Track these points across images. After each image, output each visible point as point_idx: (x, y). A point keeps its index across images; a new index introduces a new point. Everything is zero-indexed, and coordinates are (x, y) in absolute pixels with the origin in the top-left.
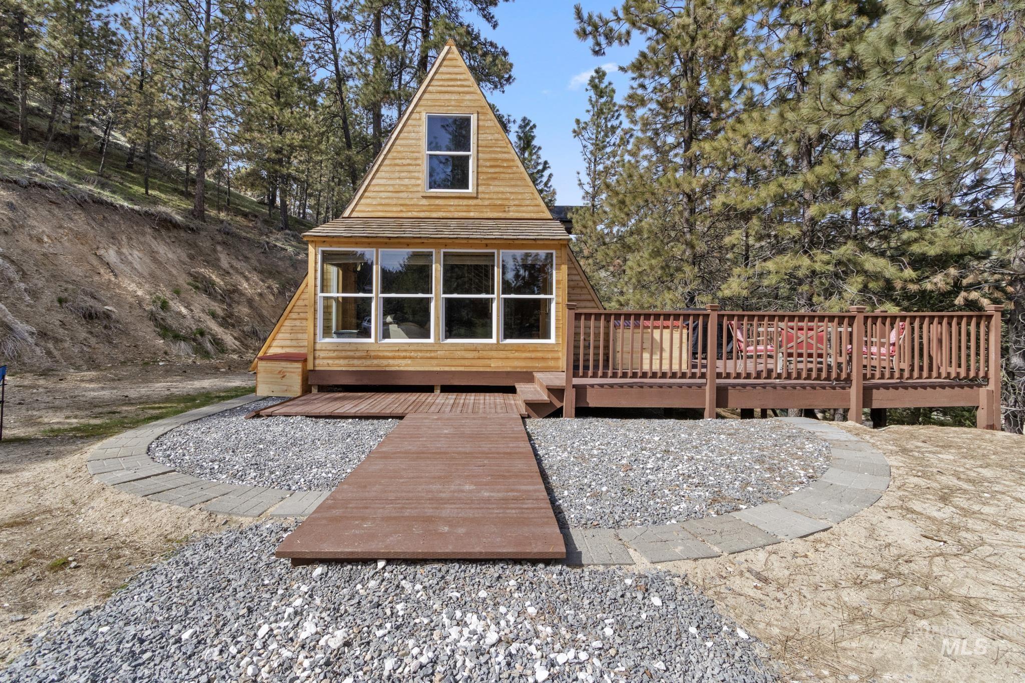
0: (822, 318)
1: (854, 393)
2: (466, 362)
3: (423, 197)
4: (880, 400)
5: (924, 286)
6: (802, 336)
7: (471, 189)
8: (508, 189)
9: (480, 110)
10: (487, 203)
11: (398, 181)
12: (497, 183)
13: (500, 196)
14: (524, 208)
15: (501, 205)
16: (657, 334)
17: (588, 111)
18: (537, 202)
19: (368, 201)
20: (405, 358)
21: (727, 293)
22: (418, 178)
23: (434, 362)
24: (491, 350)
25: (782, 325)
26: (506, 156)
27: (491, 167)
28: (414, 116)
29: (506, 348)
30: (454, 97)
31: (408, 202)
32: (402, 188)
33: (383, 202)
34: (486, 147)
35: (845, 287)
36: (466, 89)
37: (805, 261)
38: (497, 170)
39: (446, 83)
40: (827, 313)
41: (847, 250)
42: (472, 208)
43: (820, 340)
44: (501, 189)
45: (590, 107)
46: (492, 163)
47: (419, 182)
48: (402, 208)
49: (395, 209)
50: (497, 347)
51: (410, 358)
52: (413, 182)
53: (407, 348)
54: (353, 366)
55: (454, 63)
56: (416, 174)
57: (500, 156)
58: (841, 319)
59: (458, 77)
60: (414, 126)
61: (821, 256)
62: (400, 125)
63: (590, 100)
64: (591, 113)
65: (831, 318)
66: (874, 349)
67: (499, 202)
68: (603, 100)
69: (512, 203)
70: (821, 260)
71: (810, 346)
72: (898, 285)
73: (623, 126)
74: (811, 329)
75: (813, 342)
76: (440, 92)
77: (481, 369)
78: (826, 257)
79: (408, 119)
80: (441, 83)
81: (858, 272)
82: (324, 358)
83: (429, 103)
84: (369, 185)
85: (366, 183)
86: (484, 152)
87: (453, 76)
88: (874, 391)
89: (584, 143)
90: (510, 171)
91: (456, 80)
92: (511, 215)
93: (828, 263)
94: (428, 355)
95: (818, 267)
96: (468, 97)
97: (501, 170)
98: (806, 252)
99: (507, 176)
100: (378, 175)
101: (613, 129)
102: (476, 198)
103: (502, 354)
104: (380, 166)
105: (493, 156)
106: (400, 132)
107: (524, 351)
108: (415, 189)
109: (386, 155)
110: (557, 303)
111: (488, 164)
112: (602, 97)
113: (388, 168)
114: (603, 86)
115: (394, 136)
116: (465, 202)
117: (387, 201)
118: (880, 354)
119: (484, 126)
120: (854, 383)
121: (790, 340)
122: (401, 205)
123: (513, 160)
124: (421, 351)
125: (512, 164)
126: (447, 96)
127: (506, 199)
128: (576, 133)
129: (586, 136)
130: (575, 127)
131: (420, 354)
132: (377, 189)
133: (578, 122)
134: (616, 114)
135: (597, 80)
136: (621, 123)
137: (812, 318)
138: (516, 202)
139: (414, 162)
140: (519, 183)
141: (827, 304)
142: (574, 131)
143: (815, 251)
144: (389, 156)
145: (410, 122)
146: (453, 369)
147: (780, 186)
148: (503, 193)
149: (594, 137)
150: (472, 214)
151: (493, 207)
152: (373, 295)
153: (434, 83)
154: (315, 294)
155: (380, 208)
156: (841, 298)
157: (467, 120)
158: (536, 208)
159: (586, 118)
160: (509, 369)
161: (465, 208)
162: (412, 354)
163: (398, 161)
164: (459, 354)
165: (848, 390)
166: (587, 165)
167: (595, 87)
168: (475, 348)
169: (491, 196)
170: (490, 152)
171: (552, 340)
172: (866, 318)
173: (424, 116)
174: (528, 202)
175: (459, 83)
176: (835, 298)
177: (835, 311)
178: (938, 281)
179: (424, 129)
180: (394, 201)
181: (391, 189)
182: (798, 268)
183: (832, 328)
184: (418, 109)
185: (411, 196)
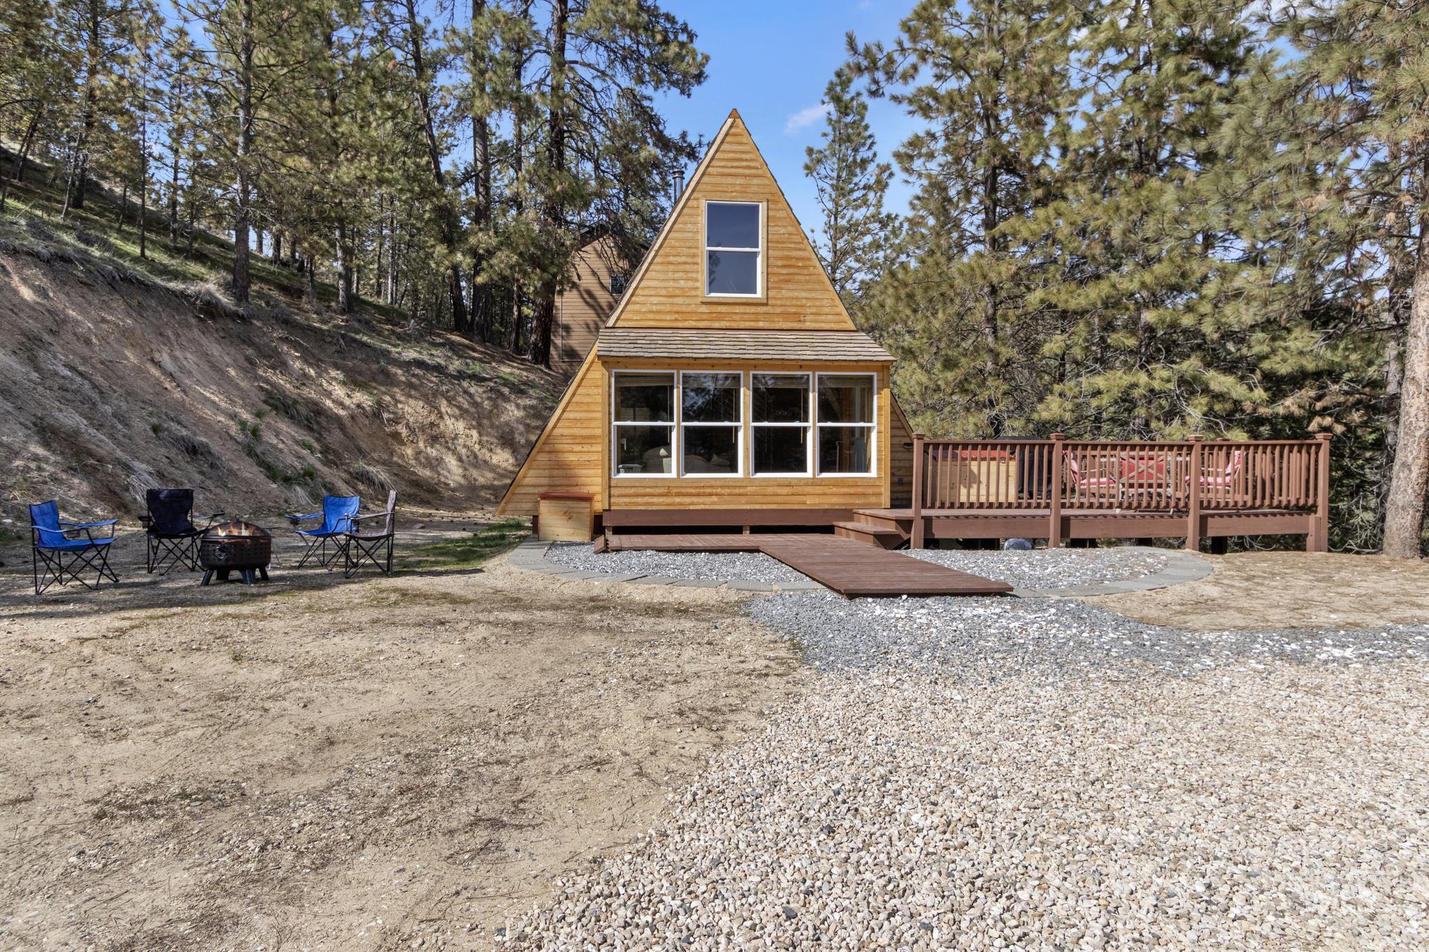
0: (1162, 447)
1: (1191, 521)
2: (779, 499)
3: (703, 303)
4: (1217, 528)
5: (1276, 410)
6: (1143, 466)
7: (759, 294)
8: (804, 294)
9: (770, 197)
10: (778, 310)
11: (672, 284)
12: (790, 286)
13: (794, 302)
14: (823, 318)
15: (795, 313)
16: (974, 466)
17: (825, 135)
18: (838, 310)
19: (636, 307)
20: (710, 495)
21: (1045, 415)
22: (696, 280)
23: (743, 499)
24: (806, 485)
25: (1124, 454)
26: (801, 253)
27: (784, 266)
28: (690, 203)
29: (823, 483)
30: (739, 181)
31: (684, 309)
32: (678, 292)
33: (654, 308)
34: (777, 242)
35: (1189, 410)
36: (753, 171)
37: (1143, 378)
38: (791, 270)
39: (729, 164)
40: (1168, 442)
41: (1191, 365)
42: (760, 317)
43: (1160, 469)
44: (796, 294)
45: (829, 130)
46: (785, 263)
47: (698, 284)
48: (676, 316)
49: (668, 317)
50: (813, 482)
51: (717, 495)
52: (690, 284)
53: (713, 483)
54: (653, 504)
55: (739, 139)
56: (694, 275)
57: (794, 254)
58: (1180, 447)
59: (744, 156)
60: (691, 215)
61: (1161, 371)
62: (675, 215)
63: (830, 120)
64: (831, 138)
65: (1171, 447)
66: (1210, 479)
67: (793, 310)
68: (849, 119)
69: (809, 311)
70: (1162, 376)
71: (1150, 476)
72: (1248, 406)
73: (878, 160)
74: (1151, 458)
75: (1153, 472)
76: (723, 175)
77: (796, 507)
78: (1165, 374)
79: (683, 207)
80: (723, 163)
81: (1203, 391)
82: (619, 496)
83: (709, 187)
84: (636, 288)
85: (634, 285)
86: (775, 249)
87: (738, 156)
88: (1210, 519)
89: (821, 184)
90: (805, 272)
91: (741, 160)
92: (808, 325)
93: (1169, 381)
94: (737, 491)
95: (1157, 385)
96: (755, 181)
97: (796, 270)
98: (1142, 367)
99: (803, 278)
100: (647, 276)
101: (864, 163)
102: (766, 304)
103: (818, 490)
104: (650, 264)
105: (786, 253)
106: (674, 223)
107: (843, 486)
108: (693, 293)
109: (657, 251)
110: (879, 432)
111: (780, 263)
112: (847, 115)
113: (659, 267)
114: (847, 97)
115: (667, 228)
116: (753, 309)
117: (659, 308)
118: (1216, 484)
119: (775, 217)
120: (1192, 512)
121: (1131, 469)
122: (677, 313)
123: (809, 259)
124: (729, 487)
125: (808, 263)
126: (730, 180)
127: (802, 306)
128: (809, 169)
129: (823, 172)
130: (806, 159)
131: (727, 491)
132: (647, 292)
133: (810, 151)
134: (869, 142)
135: (838, 89)
136: (875, 155)
137: (1152, 448)
138: (814, 310)
139: (689, 260)
140: (817, 286)
141: (1167, 430)
142: (807, 167)
143: (1154, 366)
144: (661, 252)
145: (685, 211)
146: (765, 507)
147: (1114, 286)
148: (797, 298)
149: (835, 174)
150: (761, 324)
151: (786, 315)
152: (674, 423)
153: (714, 163)
154: (610, 423)
155: (651, 316)
156: (1184, 423)
157: (755, 209)
158: (836, 318)
159: (822, 144)
160: (826, 507)
161: (753, 317)
162: (719, 490)
163: (672, 259)
164: (770, 490)
165: (1184, 518)
166: (826, 219)
167: (837, 100)
168: (788, 484)
169: (784, 302)
170: (783, 249)
171: (873, 473)
172: (1203, 447)
173: (703, 205)
174: (827, 310)
175: (745, 164)
176: (1176, 422)
177: (1177, 438)
178: (1291, 404)
179: (703, 219)
180: (668, 308)
181: (663, 292)
182: (1134, 386)
183: (1170, 457)
184: (695, 195)
185: (688, 301)
